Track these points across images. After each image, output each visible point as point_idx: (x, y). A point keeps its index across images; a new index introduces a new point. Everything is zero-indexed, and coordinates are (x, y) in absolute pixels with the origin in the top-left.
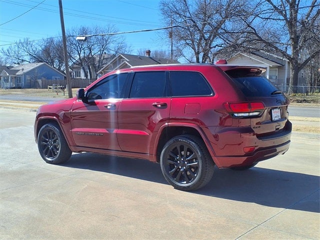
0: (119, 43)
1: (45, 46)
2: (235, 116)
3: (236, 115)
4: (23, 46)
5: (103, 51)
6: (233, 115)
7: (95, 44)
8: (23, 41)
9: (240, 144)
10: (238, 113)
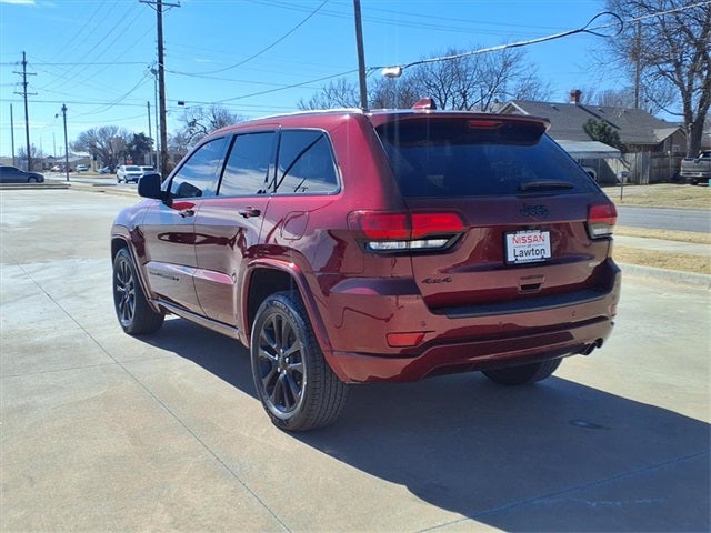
0: (525, 79)
1: (379, 93)
2: (371, 248)
3: (374, 245)
4: (336, 94)
5: (491, 96)
6: (366, 245)
7: (477, 83)
8: (335, 85)
9: (387, 320)
10: (380, 240)
